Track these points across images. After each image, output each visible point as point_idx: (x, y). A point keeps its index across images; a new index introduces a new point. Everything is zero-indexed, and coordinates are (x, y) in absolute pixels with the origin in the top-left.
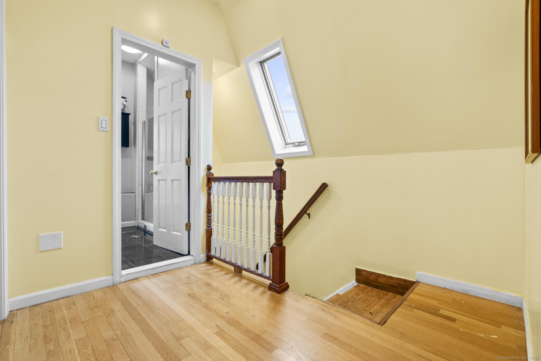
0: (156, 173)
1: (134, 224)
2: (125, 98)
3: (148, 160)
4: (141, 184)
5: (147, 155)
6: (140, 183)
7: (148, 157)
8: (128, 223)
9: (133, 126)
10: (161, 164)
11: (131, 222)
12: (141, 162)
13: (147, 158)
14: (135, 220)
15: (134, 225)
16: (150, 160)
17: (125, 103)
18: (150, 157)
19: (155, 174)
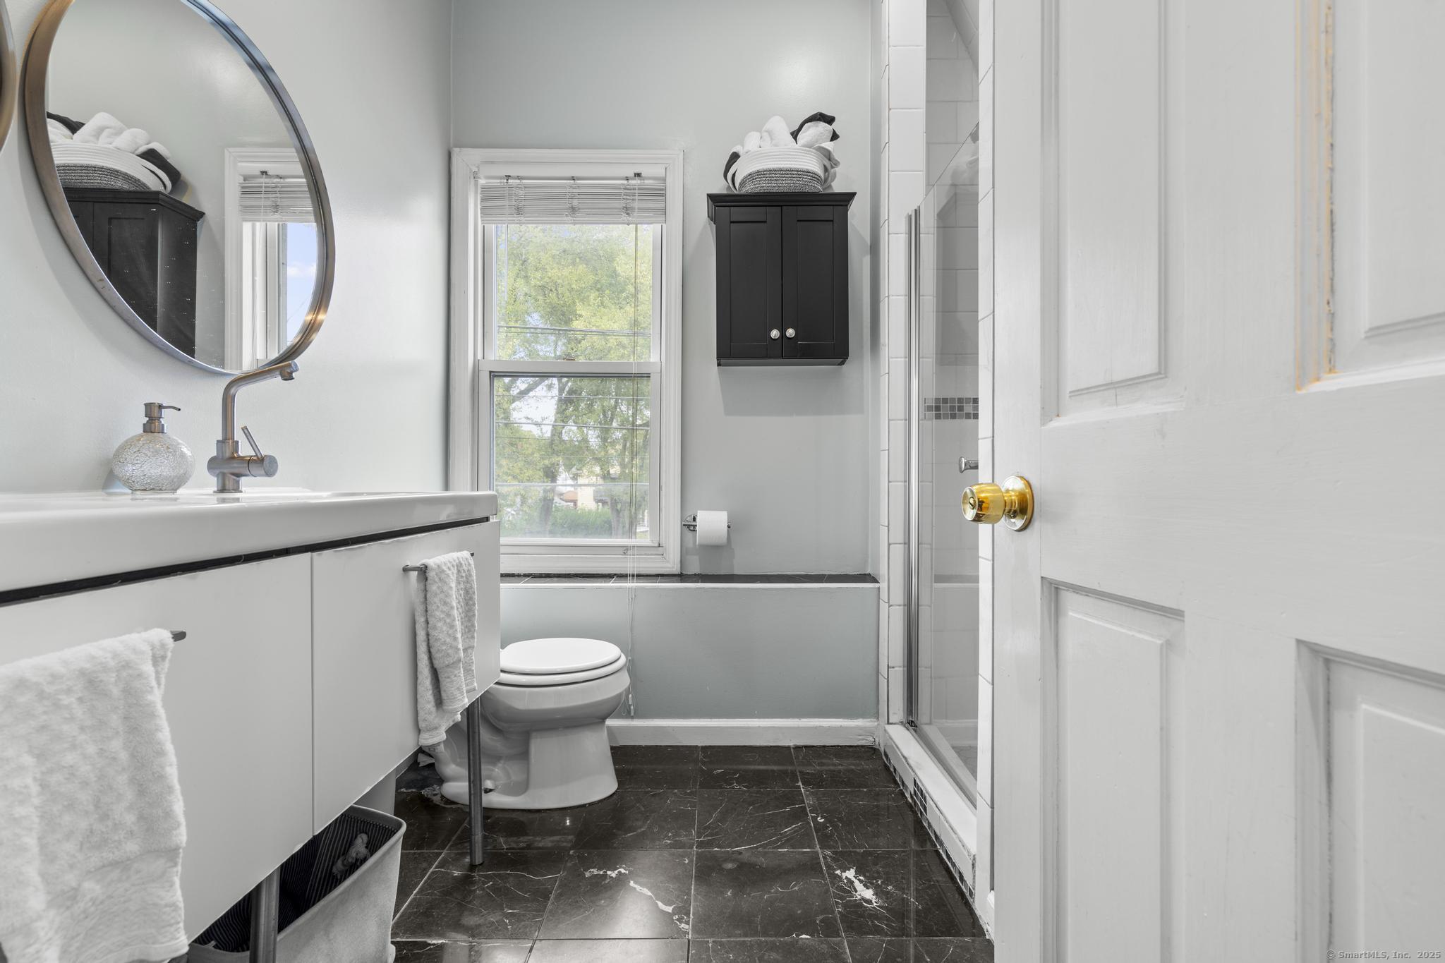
0: (1022, 509)
1: (872, 734)
2: (830, 120)
3: (938, 417)
4: (900, 538)
5: (932, 394)
6: (898, 536)
7: (937, 400)
8: (846, 728)
9: (867, 260)
10: (1078, 416)
11: (859, 722)
12: (901, 425)
13: (929, 408)
14: (877, 715)
15: (871, 739)
16: (946, 417)
17: (829, 145)
18: (945, 401)
19: (1013, 514)
